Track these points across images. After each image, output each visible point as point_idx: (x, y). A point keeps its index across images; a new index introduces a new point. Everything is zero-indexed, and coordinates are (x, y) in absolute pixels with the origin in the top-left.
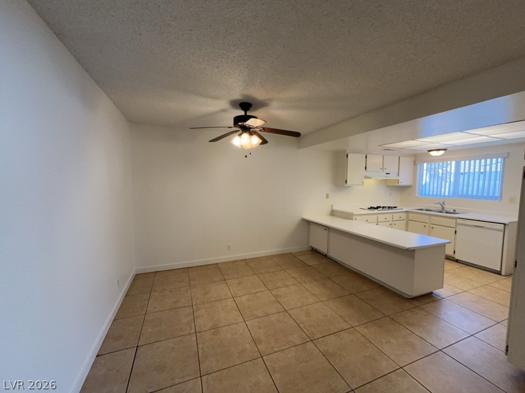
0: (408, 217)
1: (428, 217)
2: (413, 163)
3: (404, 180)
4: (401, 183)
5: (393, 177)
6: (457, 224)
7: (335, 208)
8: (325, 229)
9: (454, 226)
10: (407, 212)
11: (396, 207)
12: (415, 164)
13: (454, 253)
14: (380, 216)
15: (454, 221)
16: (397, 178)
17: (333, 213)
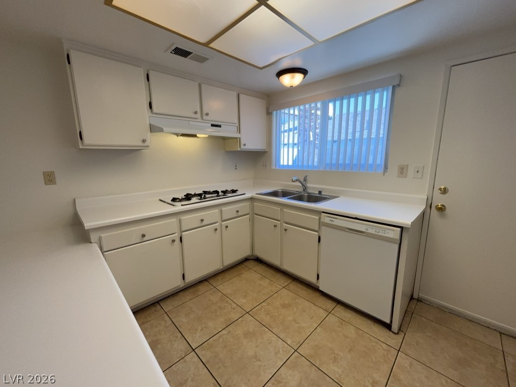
0: (253, 208)
2: (264, 112)
3: (251, 141)
4: (245, 145)
5: (226, 131)
6: (321, 224)
9: (317, 228)
10: (252, 199)
13: (318, 278)
15: (317, 217)
16: (237, 135)
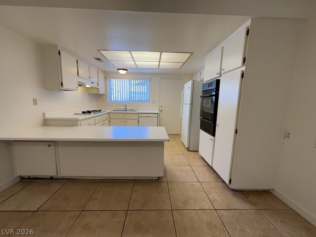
0: (109, 116)
1: (122, 115)
3: (102, 90)
4: (100, 91)
6: (139, 117)
7: (48, 116)
8: (49, 146)
9: (137, 119)
10: (108, 113)
11: (101, 110)
12: (105, 79)
14: (96, 118)
15: (137, 115)
16: (98, 87)
17: (46, 123)
